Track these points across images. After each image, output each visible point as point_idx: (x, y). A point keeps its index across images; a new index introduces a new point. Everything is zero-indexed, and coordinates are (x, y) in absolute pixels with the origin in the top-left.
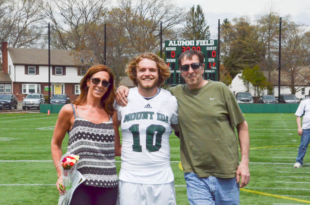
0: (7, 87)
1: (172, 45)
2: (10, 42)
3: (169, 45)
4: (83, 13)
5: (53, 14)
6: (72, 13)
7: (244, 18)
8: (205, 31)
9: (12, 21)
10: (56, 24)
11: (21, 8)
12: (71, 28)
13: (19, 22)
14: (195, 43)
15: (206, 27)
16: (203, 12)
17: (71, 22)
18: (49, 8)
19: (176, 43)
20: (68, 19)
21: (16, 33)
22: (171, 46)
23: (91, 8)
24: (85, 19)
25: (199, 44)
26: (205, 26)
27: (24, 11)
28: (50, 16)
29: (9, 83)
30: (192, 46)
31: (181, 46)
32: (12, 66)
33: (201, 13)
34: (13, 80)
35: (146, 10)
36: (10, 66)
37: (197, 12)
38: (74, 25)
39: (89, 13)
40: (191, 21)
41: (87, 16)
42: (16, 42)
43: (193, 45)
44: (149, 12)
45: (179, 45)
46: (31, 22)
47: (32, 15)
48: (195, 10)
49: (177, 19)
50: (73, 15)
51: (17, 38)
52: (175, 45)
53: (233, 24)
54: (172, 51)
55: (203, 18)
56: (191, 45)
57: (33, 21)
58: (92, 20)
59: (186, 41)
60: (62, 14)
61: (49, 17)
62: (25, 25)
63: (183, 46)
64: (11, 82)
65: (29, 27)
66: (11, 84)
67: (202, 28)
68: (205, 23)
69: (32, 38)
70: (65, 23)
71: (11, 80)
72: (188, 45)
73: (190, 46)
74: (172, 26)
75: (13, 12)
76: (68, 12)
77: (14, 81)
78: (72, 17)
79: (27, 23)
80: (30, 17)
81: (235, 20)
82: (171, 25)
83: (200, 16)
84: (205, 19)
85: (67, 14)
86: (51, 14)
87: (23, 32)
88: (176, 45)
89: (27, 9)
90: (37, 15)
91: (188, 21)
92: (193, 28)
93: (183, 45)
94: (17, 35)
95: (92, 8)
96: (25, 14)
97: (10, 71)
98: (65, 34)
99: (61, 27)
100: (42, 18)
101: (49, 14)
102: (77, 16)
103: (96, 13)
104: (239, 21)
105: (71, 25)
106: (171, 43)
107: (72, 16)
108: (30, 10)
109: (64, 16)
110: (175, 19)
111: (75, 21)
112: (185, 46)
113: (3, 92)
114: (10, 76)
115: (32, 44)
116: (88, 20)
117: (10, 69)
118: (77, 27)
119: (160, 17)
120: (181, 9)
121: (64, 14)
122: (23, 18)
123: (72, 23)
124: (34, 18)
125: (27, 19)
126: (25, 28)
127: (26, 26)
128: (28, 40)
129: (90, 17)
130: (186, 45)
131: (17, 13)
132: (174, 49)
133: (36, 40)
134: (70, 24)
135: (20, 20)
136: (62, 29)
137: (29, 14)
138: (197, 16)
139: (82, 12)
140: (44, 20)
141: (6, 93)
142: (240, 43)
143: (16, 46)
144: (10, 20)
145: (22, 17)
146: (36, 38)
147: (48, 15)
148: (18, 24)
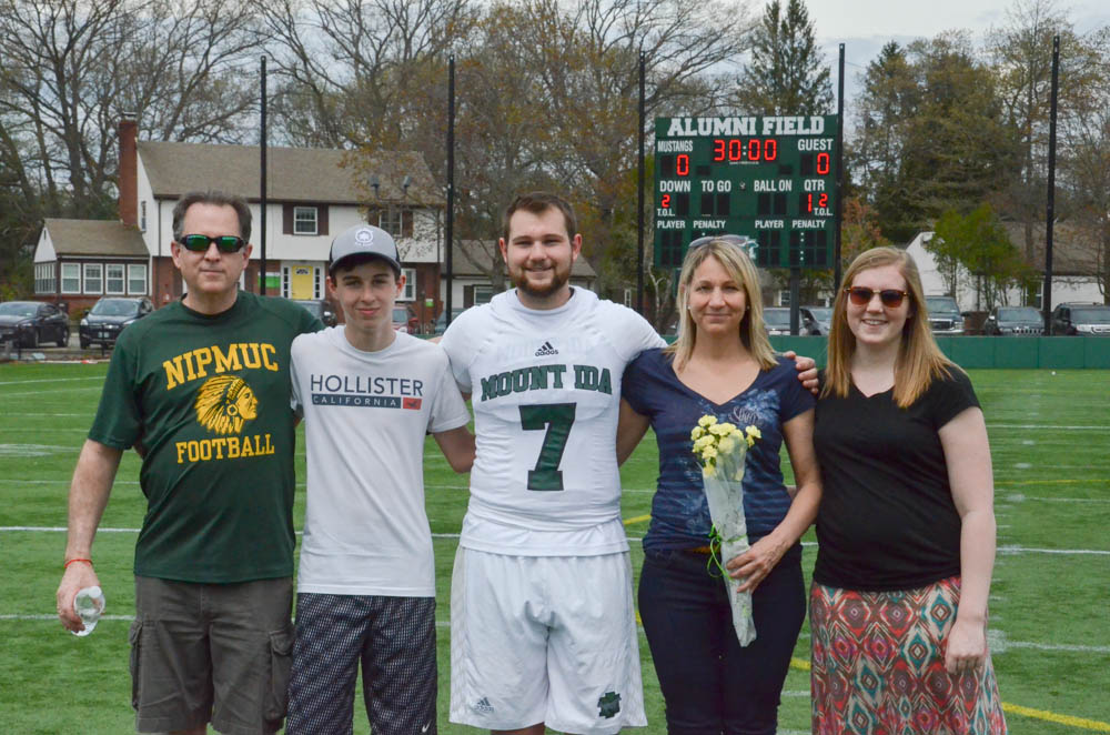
0: (134, 273)
1: (681, 133)
2: (153, 123)
3: (671, 133)
4: (398, 21)
5: (298, 29)
6: (360, 24)
7: (948, 39)
8: (815, 85)
9: (163, 50)
10: (306, 60)
11: (192, 9)
12: (357, 74)
13: (184, 56)
14: (759, 126)
15: (819, 70)
16: (809, 19)
17: (357, 52)
18: (283, 7)
19: (695, 126)
20: (347, 43)
21: (174, 92)
22: (676, 138)
23: (423, 7)
24: (403, 45)
25: (773, 130)
26: (815, 67)
27: (200, 19)
28: (286, 33)
29: (142, 259)
30: (749, 137)
31: (711, 137)
32: (152, 205)
33: (804, 23)
34: (154, 252)
35: (611, 16)
36: (144, 203)
37: (787, 22)
38: (366, 65)
39: (417, 26)
40: (766, 51)
41: (412, 35)
42: (174, 122)
43: (753, 132)
44: (620, 20)
45: (703, 133)
46: (222, 56)
47: (226, 32)
48: (783, 14)
49: (716, 45)
50: (361, 29)
51: (179, 109)
52: (689, 132)
53: (911, 60)
54: (678, 153)
55: (810, 41)
56: (745, 133)
57: (231, 52)
58: (427, 49)
59: (728, 121)
60: (325, 28)
61: (282, 38)
62: (203, 67)
63: (717, 137)
64: (148, 256)
65: (217, 71)
66: (146, 262)
67: (803, 75)
68: (817, 57)
69: (228, 108)
70: (337, 58)
71: (146, 249)
72: (736, 133)
73: (740, 137)
74: (697, 67)
75: (165, 23)
76: (347, 21)
77: (157, 254)
78: (358, 39)
79: (211, 58)
80: (219, 38)
81: (918, 46)
82: (694, 65)
83: (798, 35)
84: (815, 43)
85: (342, 27)
86: (289, 28)
87: (198, 87)
88: (694, 133)
89: (209, 11)
90: (242, 32)
91: (757, 49)
92: (775, 73)
93: (716, 133)
94: (177, 98)
95: (427, 9)
96: (202, 29)
97: (144, 221)
98: (334, 97)
99: (321, 71)
100: (257, 43)
101: (283, 27)
102: (378, 35)
103: (442, 24)
104: (930, 52)
105: (356, 67)
106: (675, 127)
107: (360, 34)
108: (220, 15)
109: (333, 35)
110: (710, 44)
111: (368, 53)
112: (722, 136)
113: (121, 290)
114: (145, 237)
115: (227, 127)
116: (415, 49)
117: (144, 214)
118: (375, 71)
119: (659, 38)
120: (731, 12)
121: (332, 28)
122: (197, 42)
123: (358, 59)
124: (233, 40)
125: (211, 45)
126: (202, 75)
127: (208, 68)
128: (212, 115)
129: (421, 38)
130: (728, 133)
131: (177, 23)
132: (685, 147)
133: (238, 115)
134: (352, 60)
135: (187, 48)
136: (327, 78)
137: (217, 27)
138: (788, 33)
139: (393, 21)
140: (267, 47)
141: (129, 293)
142: (932, 126)
143: (173, 137)
144: (155, 49)
145: (193, 40)
146: (240, 109)
147: (280, 32)
148: (182, 60)
